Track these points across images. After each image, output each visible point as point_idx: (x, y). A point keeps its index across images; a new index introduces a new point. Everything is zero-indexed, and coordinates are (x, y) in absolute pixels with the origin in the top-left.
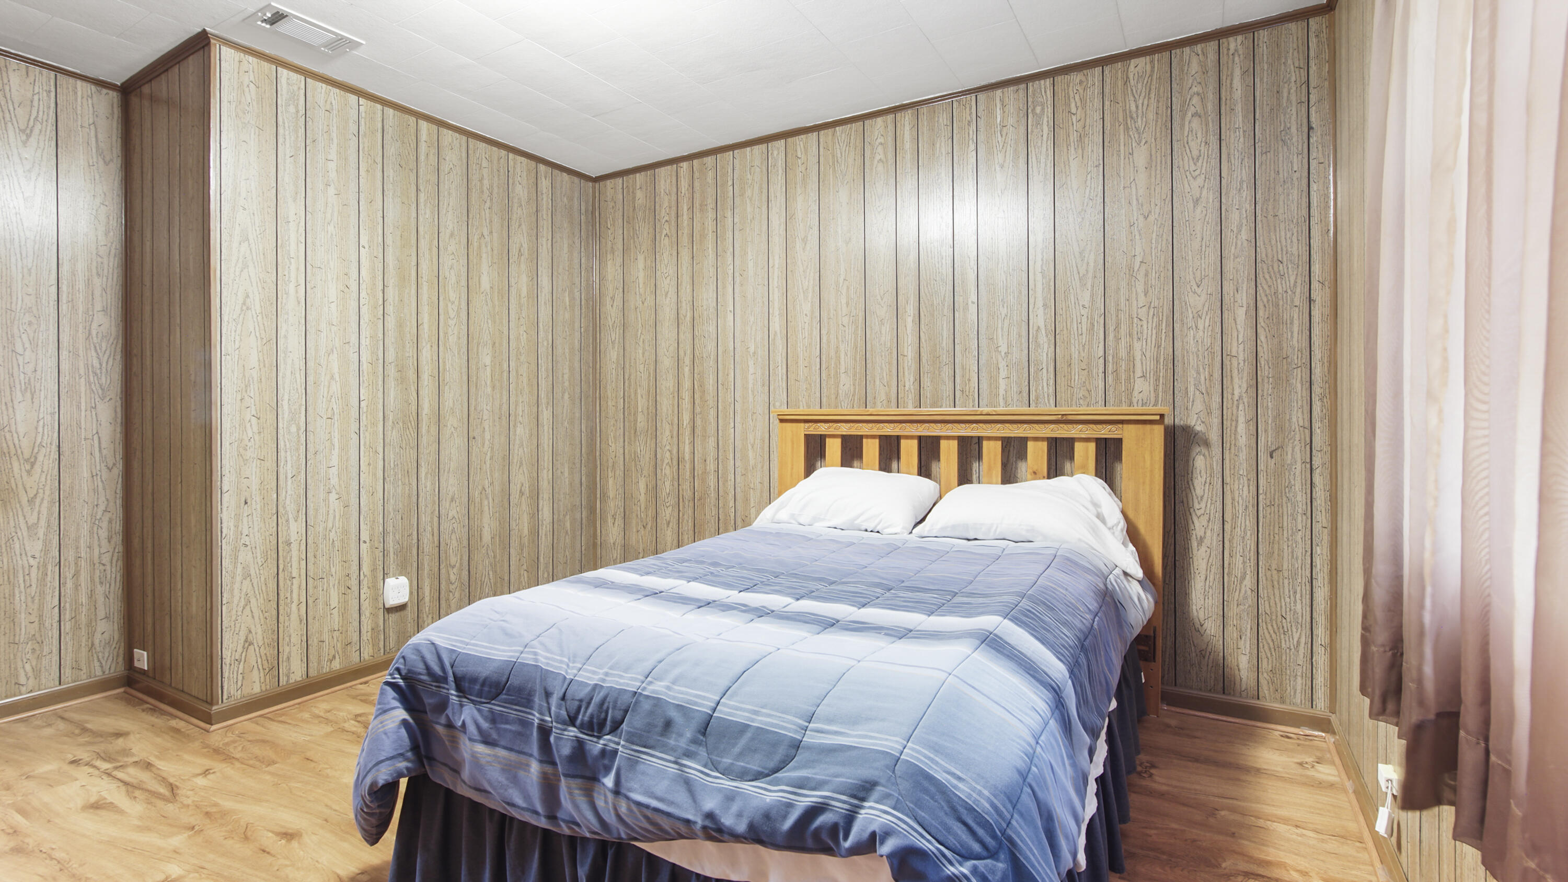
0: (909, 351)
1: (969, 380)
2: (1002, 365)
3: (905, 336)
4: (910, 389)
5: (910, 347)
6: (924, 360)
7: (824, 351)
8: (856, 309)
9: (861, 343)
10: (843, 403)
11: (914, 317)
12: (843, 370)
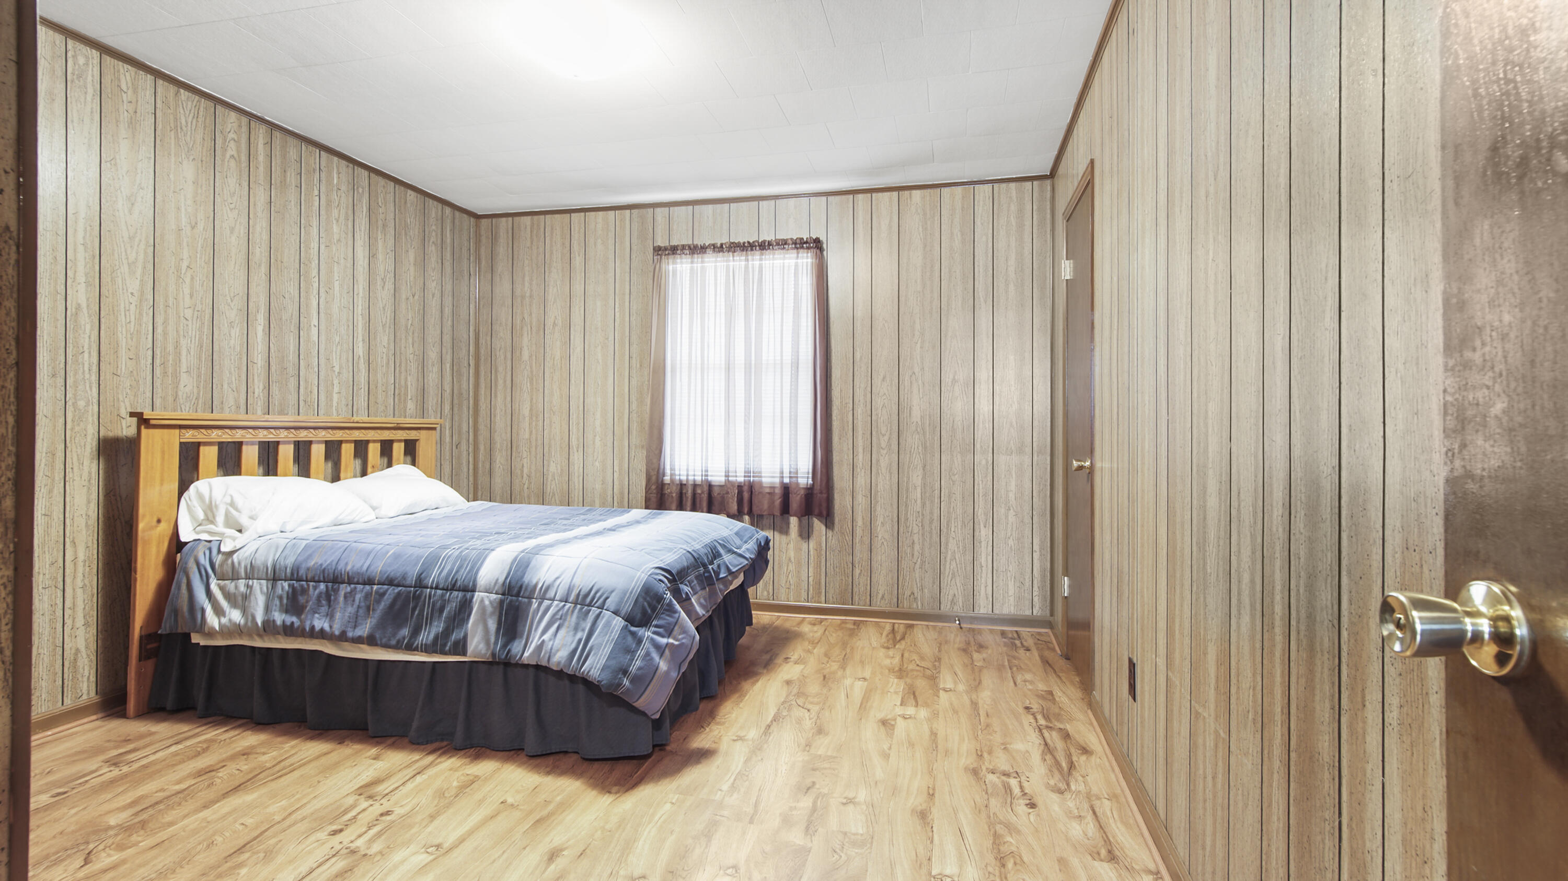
0: (259, 359)
1: (311, 392)
2: (336, 382)
3: (256, 345)
4: (259, 396)
5: (260, 356)
6: (273, 369)
7: (158, 344)
8: (202, 304)
9: (207, 342)
10: (183, 407)
11: (264, 326)
12: (184, 369)
